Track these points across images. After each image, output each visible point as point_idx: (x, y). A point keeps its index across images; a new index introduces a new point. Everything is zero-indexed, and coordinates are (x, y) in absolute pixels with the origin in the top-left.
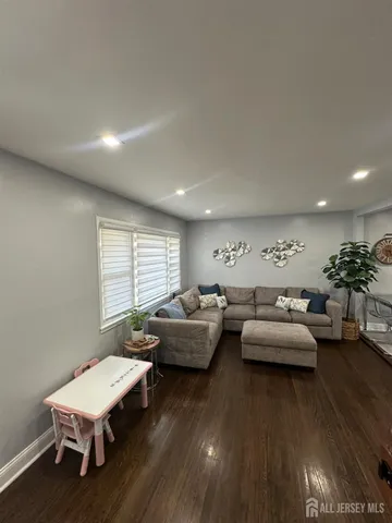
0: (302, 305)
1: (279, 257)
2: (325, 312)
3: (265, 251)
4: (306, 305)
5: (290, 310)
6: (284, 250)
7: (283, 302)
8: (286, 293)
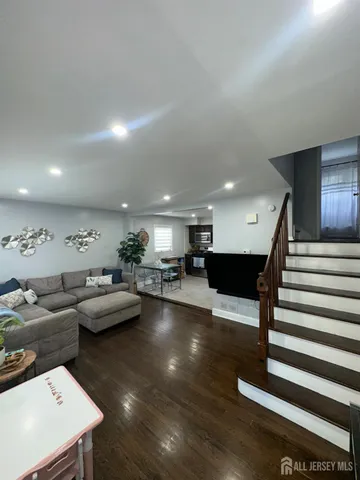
0: (108, 279)
1: (81, 244)
2: (122, 281)
3: (69, 238)
4: (110, 279)
5: (99, 286)
6: (86, 237)
7: (92, 281)
8: (91, 273)
